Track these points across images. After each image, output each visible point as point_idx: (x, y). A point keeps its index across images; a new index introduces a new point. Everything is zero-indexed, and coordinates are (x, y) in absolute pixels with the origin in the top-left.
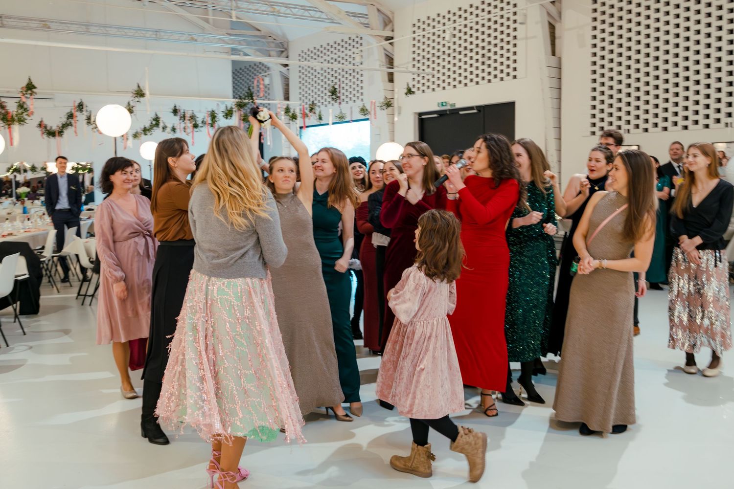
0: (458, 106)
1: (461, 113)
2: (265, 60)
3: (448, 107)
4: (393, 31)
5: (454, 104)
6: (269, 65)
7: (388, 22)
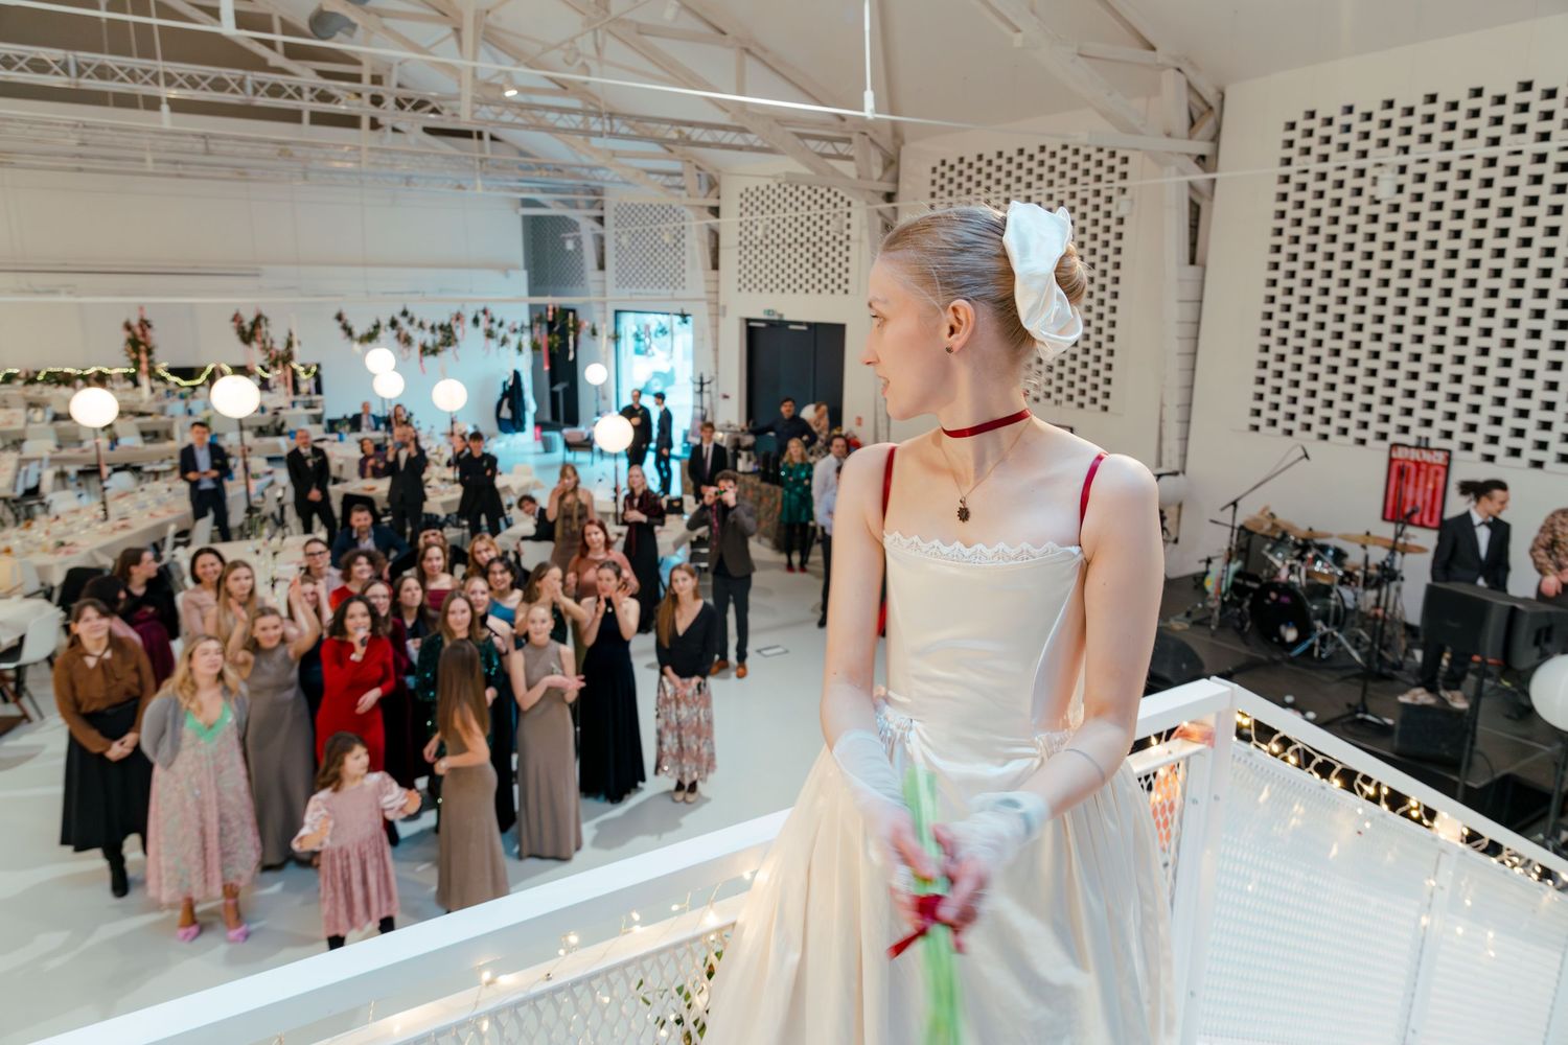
0: (787, 317)
1: (792, 327)
2: (570, 213)
3: (776, 318)
4: (718, 198)
5: (781, 315)
6: (577, 219)
7: (713, 185)
